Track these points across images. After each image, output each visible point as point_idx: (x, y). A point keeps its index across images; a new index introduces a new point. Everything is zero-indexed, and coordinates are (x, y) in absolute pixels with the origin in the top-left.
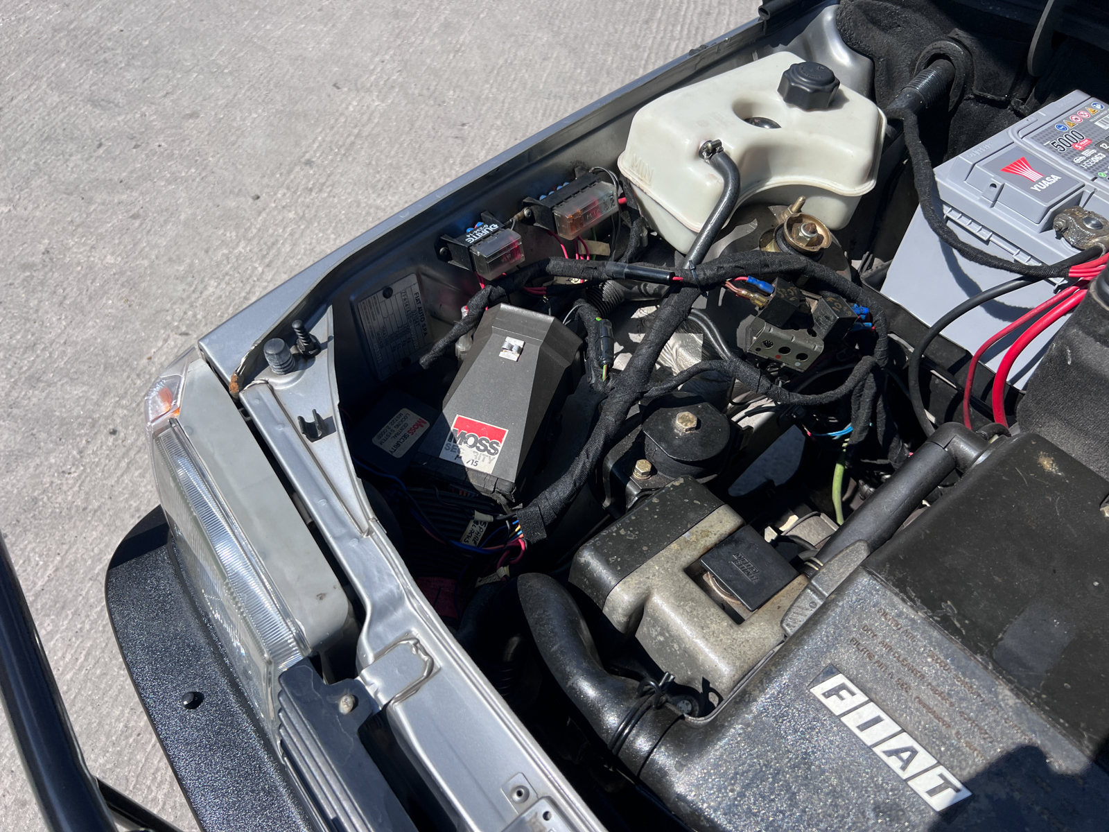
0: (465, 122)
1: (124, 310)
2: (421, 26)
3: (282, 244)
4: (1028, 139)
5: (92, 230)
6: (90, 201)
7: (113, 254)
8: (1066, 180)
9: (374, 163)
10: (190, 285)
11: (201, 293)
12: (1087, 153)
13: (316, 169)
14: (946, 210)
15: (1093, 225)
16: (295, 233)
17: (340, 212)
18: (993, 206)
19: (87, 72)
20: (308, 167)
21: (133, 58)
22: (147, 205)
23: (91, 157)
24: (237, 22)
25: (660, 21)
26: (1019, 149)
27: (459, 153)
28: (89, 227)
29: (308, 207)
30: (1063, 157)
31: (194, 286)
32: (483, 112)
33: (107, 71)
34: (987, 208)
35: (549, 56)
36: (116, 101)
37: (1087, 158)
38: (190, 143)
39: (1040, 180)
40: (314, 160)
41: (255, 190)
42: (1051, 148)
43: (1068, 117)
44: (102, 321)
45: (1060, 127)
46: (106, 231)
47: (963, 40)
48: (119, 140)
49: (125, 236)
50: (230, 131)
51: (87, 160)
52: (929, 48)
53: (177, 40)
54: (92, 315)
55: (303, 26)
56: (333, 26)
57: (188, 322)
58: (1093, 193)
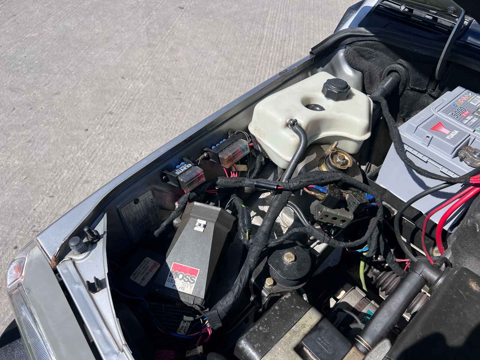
0: (181, 92)
1: (22, 187)
2: (160, 50)
3: (99, 151)
4: (440, 112)
5: (9, 149)
6: (8, 135)
7: (18, 160)
8: (461, 132)
9: (140, 112)
10: (55, 173)
11: (60, 176)
12: (469, 118)
13: (114, 116)
14: (406, 147)
15: (478, 156)
16: (104, 145)
17: (125, 135)
18: (428, 146)
19: (9, 76)
20: (110, 115)
21: (30, 69)
22: (35, 136)
23: (10, 115)
24: (78, 51)
25: (264, 45)
26: (437, 117)
27: (179, 106)
28: (7, 148)
29: (110, 133)
30: (458, 121)
31: (57, 173)
32: (189, 87)
33: (18, 75)
34: (425, 147)
35: (217, 61)
36: (22, 89)
37: (469, 121)
38: (56, 106)
39: (449, 133)
40: (113, 111)
41: (86, 127)
42: (452, 116)
43: (457, 100)
44: (12, 193)
45: (454, 105)
46: (15, 149)
47: (404, 64)
48: (23, 106)
49: (24, 151)
50: (74, 100)
51: (8, 116)
52: (388, 67)
53: (51, 60)
54: (7, 190)
55: (108, 52)
56: (122, 51)
57: (53, 191)
58: (475, 139)
